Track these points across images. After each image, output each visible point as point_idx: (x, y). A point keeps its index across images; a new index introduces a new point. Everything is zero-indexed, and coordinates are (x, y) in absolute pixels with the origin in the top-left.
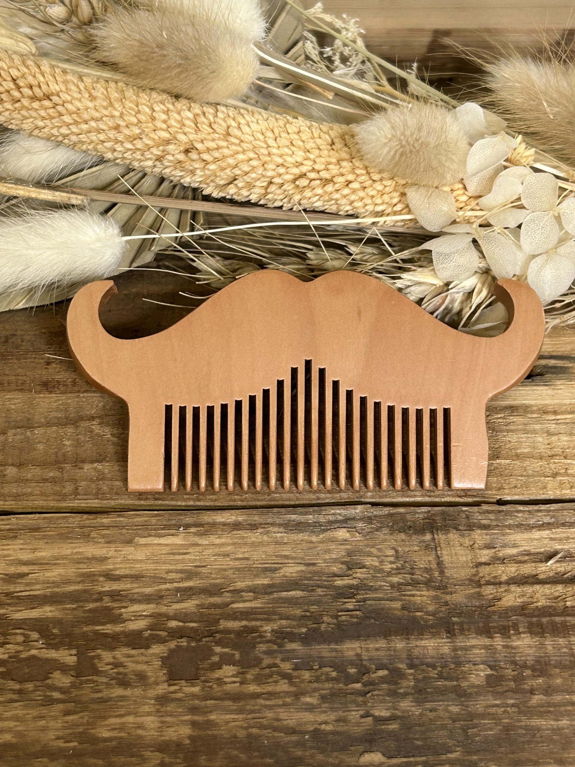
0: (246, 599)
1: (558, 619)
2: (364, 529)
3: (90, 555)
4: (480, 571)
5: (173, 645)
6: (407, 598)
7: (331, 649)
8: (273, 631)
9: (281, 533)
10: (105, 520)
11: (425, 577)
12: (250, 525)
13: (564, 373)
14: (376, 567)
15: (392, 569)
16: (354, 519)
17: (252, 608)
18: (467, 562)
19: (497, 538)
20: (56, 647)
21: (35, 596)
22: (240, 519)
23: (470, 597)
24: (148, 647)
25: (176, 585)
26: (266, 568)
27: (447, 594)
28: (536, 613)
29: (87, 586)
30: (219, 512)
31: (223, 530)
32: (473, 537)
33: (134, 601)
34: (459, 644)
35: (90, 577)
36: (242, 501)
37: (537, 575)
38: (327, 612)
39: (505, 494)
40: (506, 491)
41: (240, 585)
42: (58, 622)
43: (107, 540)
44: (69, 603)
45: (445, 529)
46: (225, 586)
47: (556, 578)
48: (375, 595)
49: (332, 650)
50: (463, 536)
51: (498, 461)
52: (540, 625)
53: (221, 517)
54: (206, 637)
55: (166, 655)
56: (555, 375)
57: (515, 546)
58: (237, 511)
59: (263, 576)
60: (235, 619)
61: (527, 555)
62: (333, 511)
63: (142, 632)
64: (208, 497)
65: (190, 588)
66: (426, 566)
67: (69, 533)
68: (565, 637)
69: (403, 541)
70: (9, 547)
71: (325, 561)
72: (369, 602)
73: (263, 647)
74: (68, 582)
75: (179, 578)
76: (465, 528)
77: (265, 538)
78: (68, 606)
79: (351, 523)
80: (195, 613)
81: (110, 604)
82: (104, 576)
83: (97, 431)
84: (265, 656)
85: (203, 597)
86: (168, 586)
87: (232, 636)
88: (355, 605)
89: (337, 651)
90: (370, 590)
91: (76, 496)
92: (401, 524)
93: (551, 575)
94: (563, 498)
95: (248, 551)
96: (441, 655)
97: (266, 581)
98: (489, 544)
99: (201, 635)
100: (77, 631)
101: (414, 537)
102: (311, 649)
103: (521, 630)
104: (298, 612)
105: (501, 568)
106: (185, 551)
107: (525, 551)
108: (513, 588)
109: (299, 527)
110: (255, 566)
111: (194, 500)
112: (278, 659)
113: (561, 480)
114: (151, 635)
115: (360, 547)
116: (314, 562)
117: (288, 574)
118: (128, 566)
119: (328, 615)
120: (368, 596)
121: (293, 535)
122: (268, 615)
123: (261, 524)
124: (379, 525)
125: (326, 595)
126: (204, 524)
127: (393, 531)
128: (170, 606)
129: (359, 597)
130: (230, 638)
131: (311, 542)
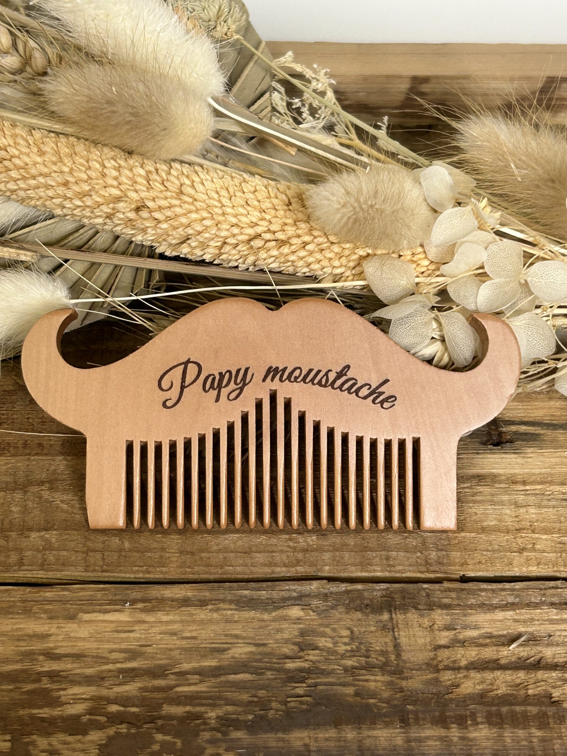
0: (191, 681)
1: (518, 708)
2: (319, 607)
3: (31, 632)
4: (439, 654)
5: (111, 731)
6: (361, 683)
7: (279, 738)
8: (218, 717)
9: (232, 609)
10: (48, 594)
11: (381, 661)
12: (200, 601)
13: (535, 440)
14: (329, 648)
15: (347, 651)
16: (308, 596)
17: (197, 692)
18: (425, 645)
19: (458, 619)
22: (189, 594)
23: (428, 683)
24: (85, 733)
25: (119, 665)
26: (214, 648)
27: (403, 679)
28: (496, 701)
29: (26, 665)
30: (168, 586)
31: (171, 606)
32: (433, 616)
33: (74, 682)
34: (412, 735)
35: (29, 655)
36: (194, 574)
37: (499, 660)
38: (276, 697)
39: (469, 570)
40: (470, 567)
41: (186, 666)
43: (50, 615)
44: (6, 684)
45: (404, 608)
46: (170, 668)
47: (518, 663)
48: (327, 680)
49: (279, 740)
50: (422, 616)
51: (463, 534)
52: (499, 715)
53: (169, 592)
54: (147, 723)
55: (104, 742)
56: (525, 442)
57: (476, 627)
58: (187, 586)
59: (211, 657)
60: (178, 704)
61: (489, 637)
63: (80, 716)
64: (158, 569)
65: (133, 669)
66: (383, 648)
67: (11, 607)
68: (525, 729)
69: (359, 620)
71: (277, 641)
72: (320, 687)
73: (206, 735)
74: (7, 661)
75: (123, 659)
76: (425, 607)
77: (215, 615)
78: (4, 687)
79: (305, 600)
80: (137, 696)
81: (48, 686)
82: (44, 654)
83: (46, 497)
84: (208, 746)
85: (147, 679)
86: (110, 667)
87: (175, 722)
88: (306, 690)
89: (284, 741)
90: (322, 673)
91: (20, 566)
92: (358, 602)
93: (513, 660)
94: (529, 575)
95: (196, 630)
96: (394, 746)
97: (213, 663)
98: (450, 625)
99: (142, 721)
100: (13, 714)
101: (371, 616)
102: (257, 738)
103: (479, 720)
104: (245, 697)
105: (461, 651)
106: (130, 629)
107: (487, 633)
108: (472, 674)
109: (251, 604)
110: (202, 646)
111: (143, 572)
112: (221, 748)
113: (527, 556)
114: (89, 720)
115: (314, 627)
116: (265, 642)
117: (237, 656)
118: (70, 644)
119: (276, 701)
120: (319, 680)
121: (244, 612)
122: (213, 700)
123: (212, 600)
124: (335, 602)
125: (275, 679)
126: (151, 600)
127: (349, 609)
128: (112, 689)
129: (310, 681)
130: (172, 725)
131: (263, 620)
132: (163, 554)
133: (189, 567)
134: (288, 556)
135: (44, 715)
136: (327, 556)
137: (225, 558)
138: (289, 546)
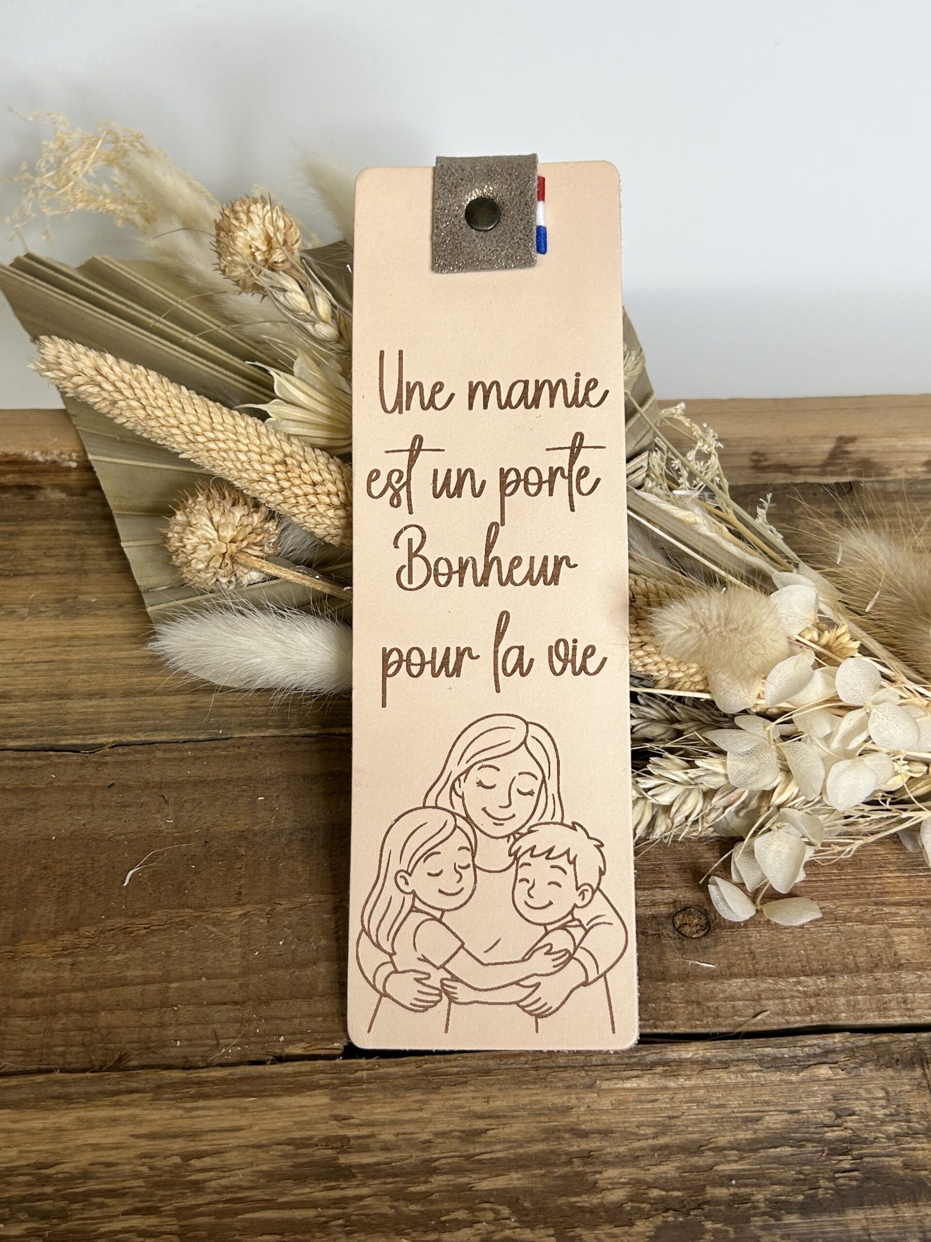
0: (730, 1158)
2: (847, 1065)
3: (550, 1106)
5: (658, 1220)
6: (907, 1152)
7: (834, 1221)
8: (766, 1200)
9: (757, 1071)
11: (923, 1125)
12: (720, 1062)
14: (867, 1113)
15: (885, 1115)
16: (833, 1051)
17: (739, 1171)
20: (531, 1226)
21: (497, 1159)
22: (708, 1054)
24: (631, 1224)
25: (651, 1142)
26: (746, 1117)
29: (553, 1145)
31: (691, 1070)
33: (606, 1164)
35: (554, 1133)
38: (822, 1173)
41: (722, 1141)
42: (528, 1192)
43: (566, 1084)
44: (536, 1169)
46: (705, 1143)
48: (871, 1151)
49: (836, 1224)
53: (686, 1052)
54: (693, 1209)
55: (652, 1233)
58: (703, 1043)
59: (745, 1128)
60: (722, 1185)
62: (809, 1042)
63: (622, 1204)
64: (666, 1023)
65: (667, 1146)
67: (525, 1076)
69: (892, 1078)
70: (460, 1095)
71: (810, 1107)
72: (866, 1159)
74: (531, 1141)
75: (653, 1134)
77: (740, 1079)
78: (536, 1172)
79: (832, 1057)
80: (675, 1178)
81: (581, 1169)
82: (569, 1131)
84: (760, 1233)
85: (683, 1157)
86: (642, 1144)
87: (722, 1208)
88: (852, 1164)
89: (841, 1224)
90: (864, 1143)
92: (887, 1057)
95: (723, 1096)
97: (749, 1135)
99: (688, 1207)
100: (550, 1204)
101: (904, 1073)
102: (811, 1222)
104: (791, 1174)
106: (653, 1097)
109: (775, 1064)
110: (734, 1115)
111: (650, 1027)
112: (777, 1236)
114: (632, 1208)
115: (846, 1088)
116: (798, 1108)
117: (771, 1125)
118: (593, 1117)
119: (824, 1178)
120: (864, 1151)
121: (768, 1075)
122: (758, 1179)
123: (733, 1061)
124: (862, 1058)
125: (817, 1152)
126: (669, 1062)
127: (879, 1067)
128: (649, 1170)
129: (855, 1153)
130: (720, 1210)
131: (792, 1083)
132: (668, 1004)
133: (698, 1020)
134: (800, 1003)
135: (584, 1204)
136: (841, 1000)
137: (733, 1007)
138: (798, 991)
